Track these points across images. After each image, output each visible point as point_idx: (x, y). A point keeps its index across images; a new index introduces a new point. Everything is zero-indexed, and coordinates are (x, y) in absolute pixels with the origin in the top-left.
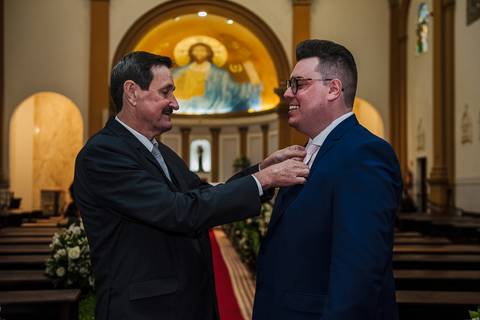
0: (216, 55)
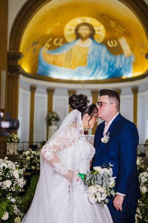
0: (97, 32)
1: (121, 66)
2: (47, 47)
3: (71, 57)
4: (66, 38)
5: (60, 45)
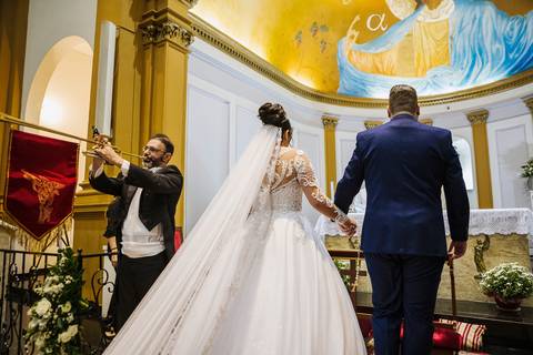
2: (352, 37)
3: (413, 52)
4: (392, 10)
5: (384, 29)
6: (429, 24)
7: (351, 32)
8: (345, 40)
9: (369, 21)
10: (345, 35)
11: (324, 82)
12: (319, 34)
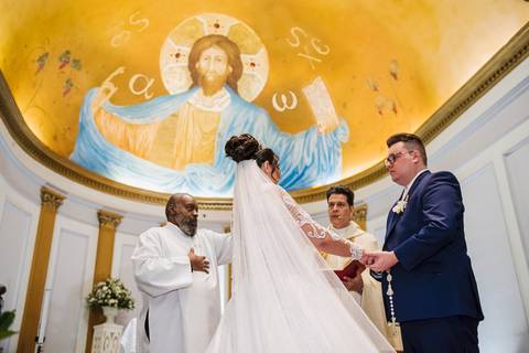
0: (247, 71)
1: (308, 161)
2: (108, 91)
3: (174, 137)
4: (164, 80)
5: (147, 97)
6: (200, 111)
7: (107, 84)
8: (97, 92)
9: (133, 80)
10: (99, 85)
11: (55, 138)
12: (68, 69)
